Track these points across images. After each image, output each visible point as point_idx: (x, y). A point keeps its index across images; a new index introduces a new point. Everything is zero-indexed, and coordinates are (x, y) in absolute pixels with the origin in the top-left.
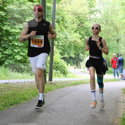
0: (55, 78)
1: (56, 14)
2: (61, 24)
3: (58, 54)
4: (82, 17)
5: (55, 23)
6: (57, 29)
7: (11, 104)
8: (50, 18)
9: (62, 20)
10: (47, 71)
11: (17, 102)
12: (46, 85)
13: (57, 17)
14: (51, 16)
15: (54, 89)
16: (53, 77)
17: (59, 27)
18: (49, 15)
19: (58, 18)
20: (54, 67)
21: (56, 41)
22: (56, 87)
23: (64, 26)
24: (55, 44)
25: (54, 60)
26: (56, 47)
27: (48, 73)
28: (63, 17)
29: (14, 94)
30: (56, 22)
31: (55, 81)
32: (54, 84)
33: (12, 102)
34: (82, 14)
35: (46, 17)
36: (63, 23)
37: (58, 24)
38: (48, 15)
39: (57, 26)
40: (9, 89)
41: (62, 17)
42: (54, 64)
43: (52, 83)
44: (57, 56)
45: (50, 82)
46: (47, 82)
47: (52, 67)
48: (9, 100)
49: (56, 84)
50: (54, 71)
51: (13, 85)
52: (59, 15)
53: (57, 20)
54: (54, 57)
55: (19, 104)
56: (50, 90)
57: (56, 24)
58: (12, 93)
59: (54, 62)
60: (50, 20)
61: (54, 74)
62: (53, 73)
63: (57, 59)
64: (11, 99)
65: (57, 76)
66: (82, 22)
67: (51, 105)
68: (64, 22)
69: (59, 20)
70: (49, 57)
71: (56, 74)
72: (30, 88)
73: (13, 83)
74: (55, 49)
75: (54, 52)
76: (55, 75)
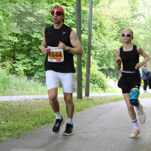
0: (93, 93)
1: (93, 19)
2: (99, 31)
3: (95, 66)
4: (123, 22)
5: (91, 30)
6: (94, 36)
7: (43, 123)
8: (86, 24)
9: (99, 26)
10: (83, 85)
11: (48, 121)
12: (83, 101)
13: (94, 22)
14: (87, 21)
15: (92, 105)
16: (90, 92)
17: (96, 34)
18: (85, 21)
19: (95, 24)
20: (91, 80)
21: (92, 50)
22: (94, 103)
23: (102, 33)
24: (92, 54)
25: (90, 72)
26: (92, 57)
27: (84, 87)
28: (101, 22)
29: (46, 112)
30: (93, 28)
31: (92, 97)
32: (91, 100)
33: (43, 121)
34: (123, 18)
35: (82, 23)
36: (101, 30)
37: (95, 31)
38: (83, 21)
39: (94, 33)
40: (40, 106)
41: (99, 23)
42: (91, 76)
43: (89, 99)
44: (95, 68)
45: (86, 97)
46: (83, 98)
47: (89, 80)
48: (40, 118)
49: (93, 100)
50: (91, 85)
51: (44, 102)
52: (96, 20)
53: (94, 26)
54: (91, 68)
55: (52, 123)
56: (86, 107)
57: (93, 30)
58: (43, 111)
59: (90, 75)
60: (86, 26)
61: (90, 89)
62: (90, 87)
63: (94, 72)
64: (42, 117)
65: (94, 91)
66: (123, 28)
67: (89, 124)
68: (102, 28)
69: (96, 26)
70: (86, 68)
71: (94, 89)
72: (64, 104)
73: (44, 99)
74: (92, 60)
75: (91, 63)
76: (92, 89)
